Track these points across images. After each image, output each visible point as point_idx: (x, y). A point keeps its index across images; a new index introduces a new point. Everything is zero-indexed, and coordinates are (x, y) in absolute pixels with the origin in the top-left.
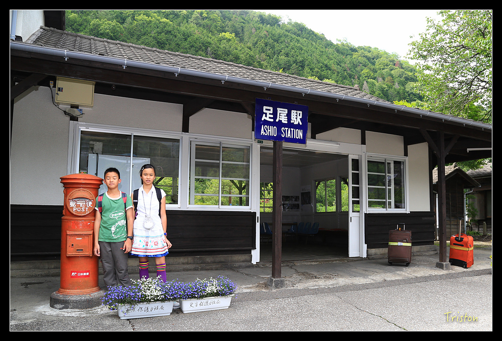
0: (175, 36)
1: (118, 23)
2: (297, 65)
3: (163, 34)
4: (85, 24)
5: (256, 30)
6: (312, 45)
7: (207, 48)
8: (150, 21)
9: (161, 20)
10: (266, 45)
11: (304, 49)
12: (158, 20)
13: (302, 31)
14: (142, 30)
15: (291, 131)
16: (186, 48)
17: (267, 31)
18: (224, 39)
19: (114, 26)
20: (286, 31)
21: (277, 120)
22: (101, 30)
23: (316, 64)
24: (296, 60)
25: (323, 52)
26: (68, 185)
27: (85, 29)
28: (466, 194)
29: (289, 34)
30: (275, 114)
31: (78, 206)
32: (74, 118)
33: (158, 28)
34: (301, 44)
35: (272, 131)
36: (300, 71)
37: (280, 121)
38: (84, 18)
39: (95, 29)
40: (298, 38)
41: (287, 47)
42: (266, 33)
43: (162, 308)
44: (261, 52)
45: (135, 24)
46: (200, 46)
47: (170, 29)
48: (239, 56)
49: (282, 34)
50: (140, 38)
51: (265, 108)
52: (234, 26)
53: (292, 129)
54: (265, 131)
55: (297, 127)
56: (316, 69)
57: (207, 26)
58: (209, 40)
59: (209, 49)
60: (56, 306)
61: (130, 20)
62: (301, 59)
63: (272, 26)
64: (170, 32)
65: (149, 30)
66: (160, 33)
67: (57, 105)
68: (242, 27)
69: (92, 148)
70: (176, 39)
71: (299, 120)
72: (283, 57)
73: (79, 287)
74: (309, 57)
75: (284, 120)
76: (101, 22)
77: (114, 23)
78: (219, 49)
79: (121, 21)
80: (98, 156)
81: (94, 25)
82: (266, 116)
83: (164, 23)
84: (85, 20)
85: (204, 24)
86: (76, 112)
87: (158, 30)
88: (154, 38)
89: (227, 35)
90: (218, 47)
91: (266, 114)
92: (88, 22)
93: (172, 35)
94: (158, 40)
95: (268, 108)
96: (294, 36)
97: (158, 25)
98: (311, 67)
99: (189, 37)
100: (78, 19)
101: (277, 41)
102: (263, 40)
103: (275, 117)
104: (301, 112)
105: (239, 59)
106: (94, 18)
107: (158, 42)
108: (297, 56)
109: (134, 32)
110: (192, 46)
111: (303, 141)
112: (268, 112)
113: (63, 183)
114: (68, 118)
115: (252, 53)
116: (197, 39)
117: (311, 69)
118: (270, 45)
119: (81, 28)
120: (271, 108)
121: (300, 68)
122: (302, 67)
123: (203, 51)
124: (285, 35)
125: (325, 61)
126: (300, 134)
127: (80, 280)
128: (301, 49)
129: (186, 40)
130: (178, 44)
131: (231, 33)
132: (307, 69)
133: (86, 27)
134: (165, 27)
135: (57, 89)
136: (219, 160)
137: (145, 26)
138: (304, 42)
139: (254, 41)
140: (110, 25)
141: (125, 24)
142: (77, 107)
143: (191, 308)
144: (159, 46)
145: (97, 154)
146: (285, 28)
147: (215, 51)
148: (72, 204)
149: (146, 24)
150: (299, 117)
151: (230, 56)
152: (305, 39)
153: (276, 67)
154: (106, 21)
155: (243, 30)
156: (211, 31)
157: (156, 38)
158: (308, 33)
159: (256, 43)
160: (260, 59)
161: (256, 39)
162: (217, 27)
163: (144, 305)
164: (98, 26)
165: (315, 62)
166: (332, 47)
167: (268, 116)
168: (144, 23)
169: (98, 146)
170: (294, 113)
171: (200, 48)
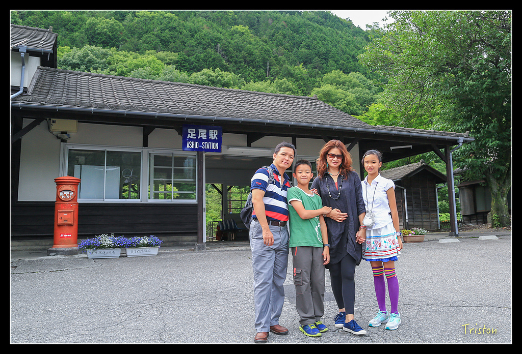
0: (181, 33)
1: (117, 21)
2: (319, 57)
3: (167, 31)
4: (81, 23)
5: (273, 20)
6: (337, 34)
7: (217, 44)
8: (153, 17)
9: (166, 15)
10: (285, 37)
11: (328, 39)
12: (162, 15)
13: (326, 19)
14: (144, 27)
15: (209, 144)
16: (193, 46)
17: (286, 21)
18: (236, 33)
19: (112, 24)
20: (308, 19)
21: (199, 138)
22: (97, 29)
23: (341, 55)
24: (319, 53)
25: (350, 41)
26: (59, 183)
27: (80, 29)
28: (438, 189)
29: (311, 23)
30: (197, 134)
31: (65, 195)
32: (63, 141)
33: (161, 24)
34: (325, 33)
35: (195, 145)
36: (323, 64)
37: (201, 138)
38: (79, 16)
39: (90, 29)
40: (322, 27)
41: (308, 38)
42: (284, 23)
43: (113, 253)
44: (279, 45)
45: (136, 21)
46: (209, 43)
47: (175, 25)
48: (253, 52)
49: (303, 24)
50: (141, 37)
51: (189, 130)
52: (248, 17)
53: (210, 143)
54: (190, 145)
55: (214, 141)
56: (342, 61)
57: (218, 19)
58: (219, 35)
59: (219, 45)
60: (50, 254)
61: (131, 17)
62: (324, 51)
63: (291, 15)
64: (175, 28)
65: (152, 27)
66: (164, 30)
67: (52, 132)
68: (258, 17)
69: (78, 161)
70: (181, 36)
71: (215, 136)
72: (303, 50)
73: (65, 243)
74: (333, 48)
75: (204, 137)
76: (98, 21)
77: (112, 21)
78: (231, 45)
79: (120, 18)
80: (81, 166)
81: (90, 24)
82: (190, 135)
83: (169, 18)
84: (80, 19)
85: (214, 17)
86: (65, 136)
87: (162, 26)
88: (156, 36)
89: (240, 28)
90: (229, 43)
91: (190, 134)
92: (83, 20)
93: (177, 31)
94: (162, 38)
95: (192, 130)
96: (316, 25)
97: (162, 22)
98: (336, 59)
99: (196, 32)
100: (72, 18)
101: (297, 31)
102: (280, 32)
103: (197, 136)
104: (217, 131)
105: (253, 55)
106: (90, 16)
107: (162, 41)
108: (320, 48)
109: (134, 30)
110: (200, 43)
111: (219, 150)
112: (192, 133)
113: (57, 182)
114: (59, 141)
115: (267, 47)
116: (205, 35)
117: (336, 62)
118: (289, 36)
119: (76, 28)
120: (194, 130)
121: (324, 61)
122: (325, 59)
123: (211, 48)
124: (306, 25)
125: (351, 51)
126: (216, 146)
127: (66, 239)
128: (325, 39)
129: (193, 36)
130: (183, 42)
131: (245, 26)
132: (331, 62)
133: (81, 26)
134: (169, 23)
135: (51, 121)
136: (172, 166)
137: (147, 22)
138: (328, 31)
139: (270, 33)
140: (108, 23)
141: (125, 21)
142: (65, 133)
143: (132, 254)
144: (163, 44)
145: (81, 165)
146: (307, 17)
147: (226, 47)
148: (61, 194)
149: (149, 21)
150: (215, 135)
151: (243, 52)
152: (329, 28)
153: (295, 61)
154: (103, 19)
155: (258, 21)
156: (222, 25)
157: (159, 36)
158: (333, 21)
159: (273, 36)
160: (278, 53)
161: (273, 31)
162: (228, 20)
163: (102, 251)
164: (95, 25)
165: (341, 53)
166: (361, 34)
167: (192, 135)
168: (145, 20)
169: (82, 159)
170: (211, 132)
171: (209, 45)
